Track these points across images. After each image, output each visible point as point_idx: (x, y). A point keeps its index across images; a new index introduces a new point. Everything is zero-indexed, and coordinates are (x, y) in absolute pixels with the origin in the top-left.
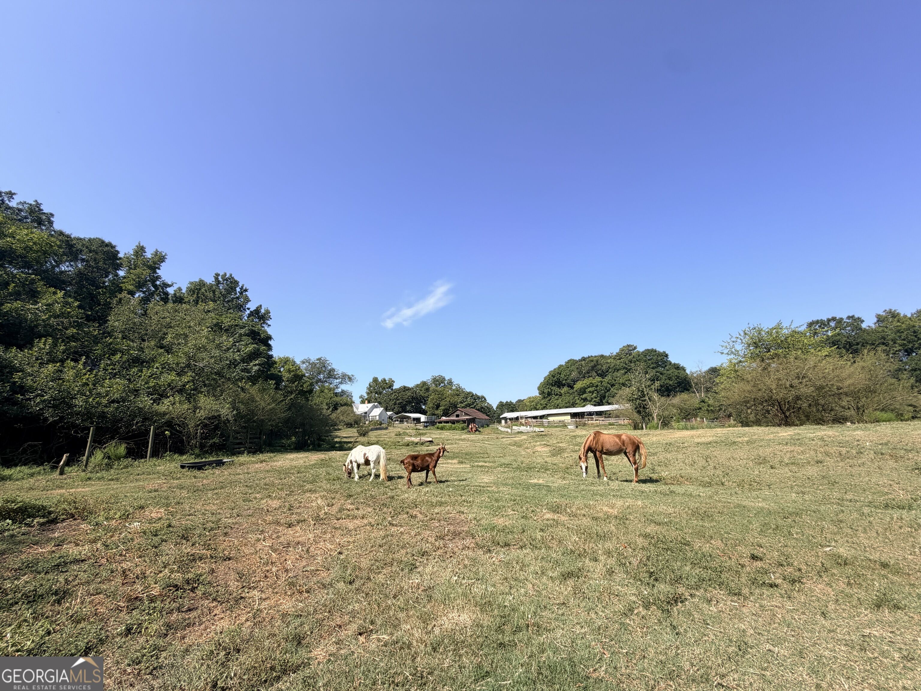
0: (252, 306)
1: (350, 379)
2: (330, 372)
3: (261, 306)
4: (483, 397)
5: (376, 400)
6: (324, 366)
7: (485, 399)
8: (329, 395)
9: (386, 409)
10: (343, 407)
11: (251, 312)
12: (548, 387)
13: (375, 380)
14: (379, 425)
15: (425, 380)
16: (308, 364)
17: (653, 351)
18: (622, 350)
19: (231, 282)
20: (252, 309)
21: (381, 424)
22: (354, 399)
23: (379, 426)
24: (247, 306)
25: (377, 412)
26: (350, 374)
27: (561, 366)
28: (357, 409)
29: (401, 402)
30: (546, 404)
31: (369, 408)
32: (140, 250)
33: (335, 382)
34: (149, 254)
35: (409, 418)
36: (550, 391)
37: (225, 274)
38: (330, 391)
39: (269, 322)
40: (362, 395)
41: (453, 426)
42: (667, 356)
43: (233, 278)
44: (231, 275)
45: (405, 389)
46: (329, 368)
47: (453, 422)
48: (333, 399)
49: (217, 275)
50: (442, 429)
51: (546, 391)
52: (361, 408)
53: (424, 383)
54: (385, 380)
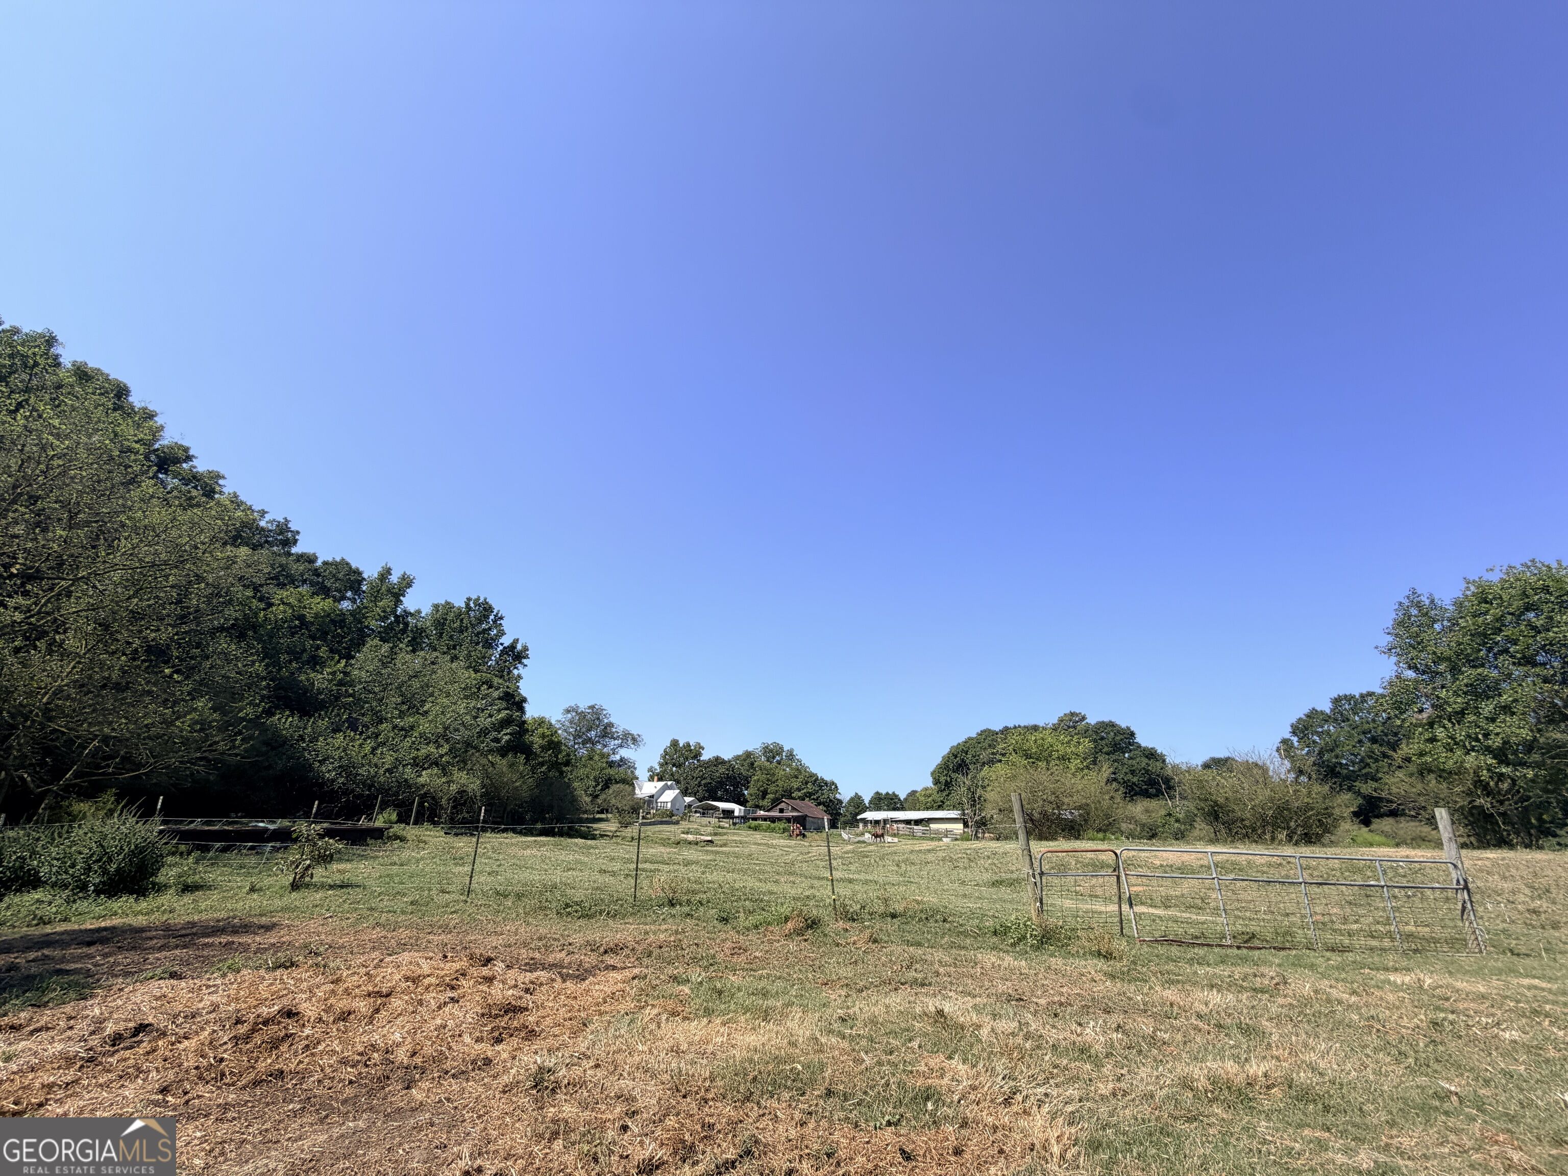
0: (506, 641)
1: (634, 740)
2: (606, 728)
3: (518, 640)
4: (833, 783)
5: (672, 777)
6: (598, 719)
7: (836, 787)
8: (600, 764)
9: (685, 792)
10: (618, 786)
11: (505, 648)
12: (945, 772)
13: (675, 743)
14: (669, 817)
15: (750, 749)
16: (574, 714)
17: (1112, 725)
18: (1061, 720)
19: (485, 609)
20: (506, 645)
21: (672, 815)
22: (637, 773)
23: (667, 819)
24: (501, 641)
25: (669, 796)
26: (634, 732)
27: (970, 739)
28: (641, 789)
29: (710, 783)
30: (942, 802)
31: (658, 788)
32: (386, 573)
33: (612, 743)
34: (394, 578)
35: (716, 809)
36: (949, 779)
37: (478, 599)
38: (602, 758)
39: (525, 661)
40: (652, 767)
41: (773, 825)
42: (1132, 734)
43: (487, 603)
44: (485, 599)
45: (718, 761)
46: (606, 721)
47: (773, 820)
48: (604, 772)
49: (469, 599)
50: (756, 829)
51: (943, 779)
52: (646, 788)
53: (748, 755)
54: (688, 745)
